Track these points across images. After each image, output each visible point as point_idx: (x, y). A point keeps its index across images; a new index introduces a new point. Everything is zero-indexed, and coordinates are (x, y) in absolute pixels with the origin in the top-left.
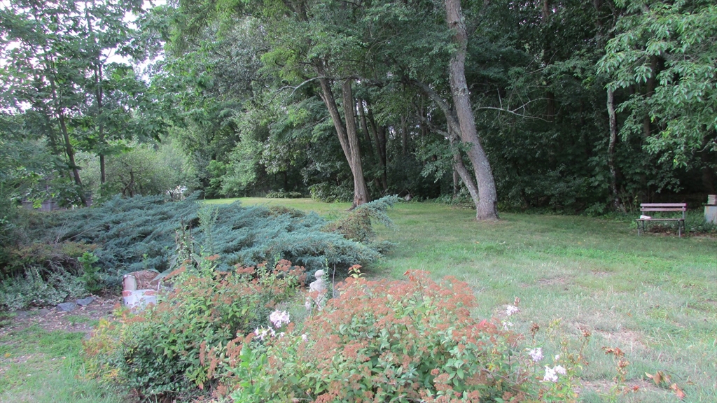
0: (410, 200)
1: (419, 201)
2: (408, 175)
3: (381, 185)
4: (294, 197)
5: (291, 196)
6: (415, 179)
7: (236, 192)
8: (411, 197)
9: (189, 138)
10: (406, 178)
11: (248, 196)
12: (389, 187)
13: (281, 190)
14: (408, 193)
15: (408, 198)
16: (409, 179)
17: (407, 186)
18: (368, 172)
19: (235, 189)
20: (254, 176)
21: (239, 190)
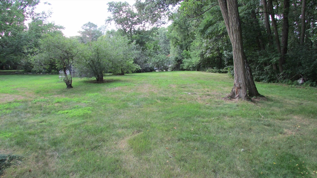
0: (302, 84)
1: (312, 85)
2: (302, 62)
3: (277, 69)
4: (223, 73)
5: (221, 71)
6: (309, 66)
7: (191, 68)
8: (304, 81)
9: (176, 39)
10: (300, 64)
11: (198, 70)
12: (284, 71)
13: (214, 68)
14: (301, 77)
15: (300, 81)
16: (304, 65)
17: (301, 71)
18: (266, 59)
19: (190, 66)
20: (199, 59)
21: (193, 67)
